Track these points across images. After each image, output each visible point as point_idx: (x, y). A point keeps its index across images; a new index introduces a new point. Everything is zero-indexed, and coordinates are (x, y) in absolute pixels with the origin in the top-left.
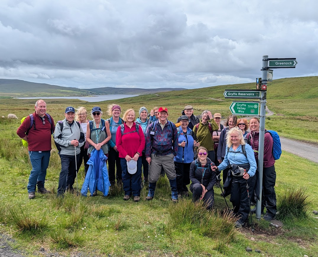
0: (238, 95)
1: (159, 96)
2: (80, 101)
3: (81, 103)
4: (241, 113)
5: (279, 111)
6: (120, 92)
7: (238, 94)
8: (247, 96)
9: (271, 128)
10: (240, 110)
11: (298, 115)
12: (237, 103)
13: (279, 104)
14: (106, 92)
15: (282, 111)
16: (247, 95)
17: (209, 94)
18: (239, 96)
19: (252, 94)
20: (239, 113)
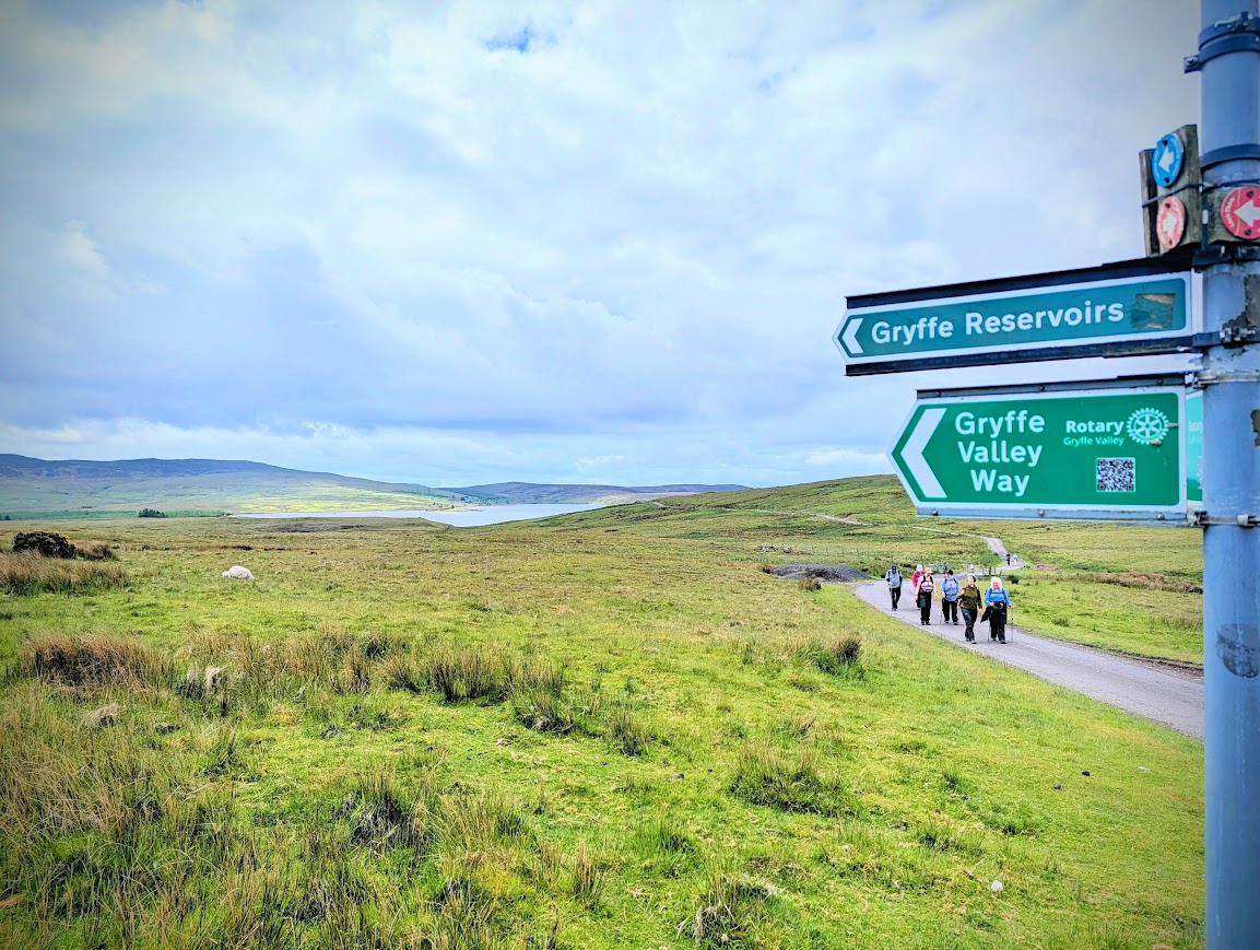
0: (959, 337)
1: (664, 509)
2: (428, 524)
3: (430, 528)
4: (995, 497)
5: (1040, 555)
6: (551, 497)
7: (960, 327)
8: (1047, 331)
9: (1028, 612)
10: (989, 466)
11: (1104, 568)
12: (952, 410)
13: (1036, 533)
14: (506, 496)
15: (1049, 556)
16: (1055, 322)
17: (819, 502)
18: (975, 339)
19: (1105, 314)
20: (984, 496)
